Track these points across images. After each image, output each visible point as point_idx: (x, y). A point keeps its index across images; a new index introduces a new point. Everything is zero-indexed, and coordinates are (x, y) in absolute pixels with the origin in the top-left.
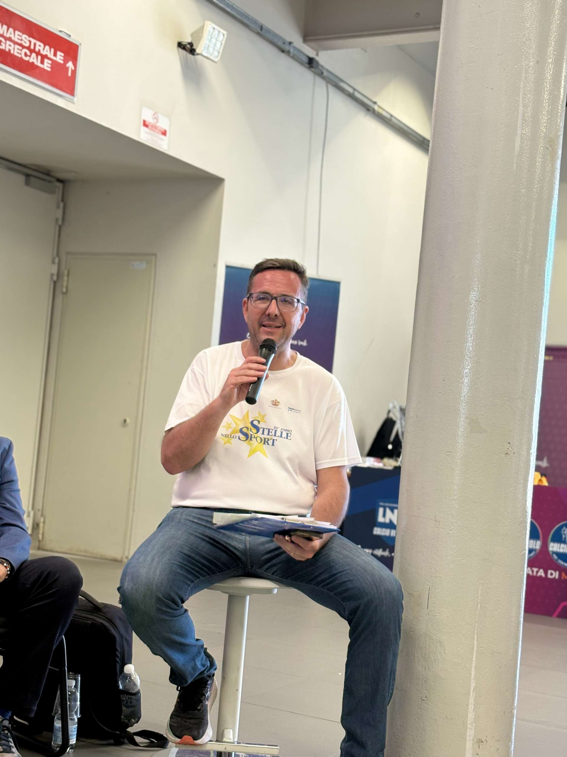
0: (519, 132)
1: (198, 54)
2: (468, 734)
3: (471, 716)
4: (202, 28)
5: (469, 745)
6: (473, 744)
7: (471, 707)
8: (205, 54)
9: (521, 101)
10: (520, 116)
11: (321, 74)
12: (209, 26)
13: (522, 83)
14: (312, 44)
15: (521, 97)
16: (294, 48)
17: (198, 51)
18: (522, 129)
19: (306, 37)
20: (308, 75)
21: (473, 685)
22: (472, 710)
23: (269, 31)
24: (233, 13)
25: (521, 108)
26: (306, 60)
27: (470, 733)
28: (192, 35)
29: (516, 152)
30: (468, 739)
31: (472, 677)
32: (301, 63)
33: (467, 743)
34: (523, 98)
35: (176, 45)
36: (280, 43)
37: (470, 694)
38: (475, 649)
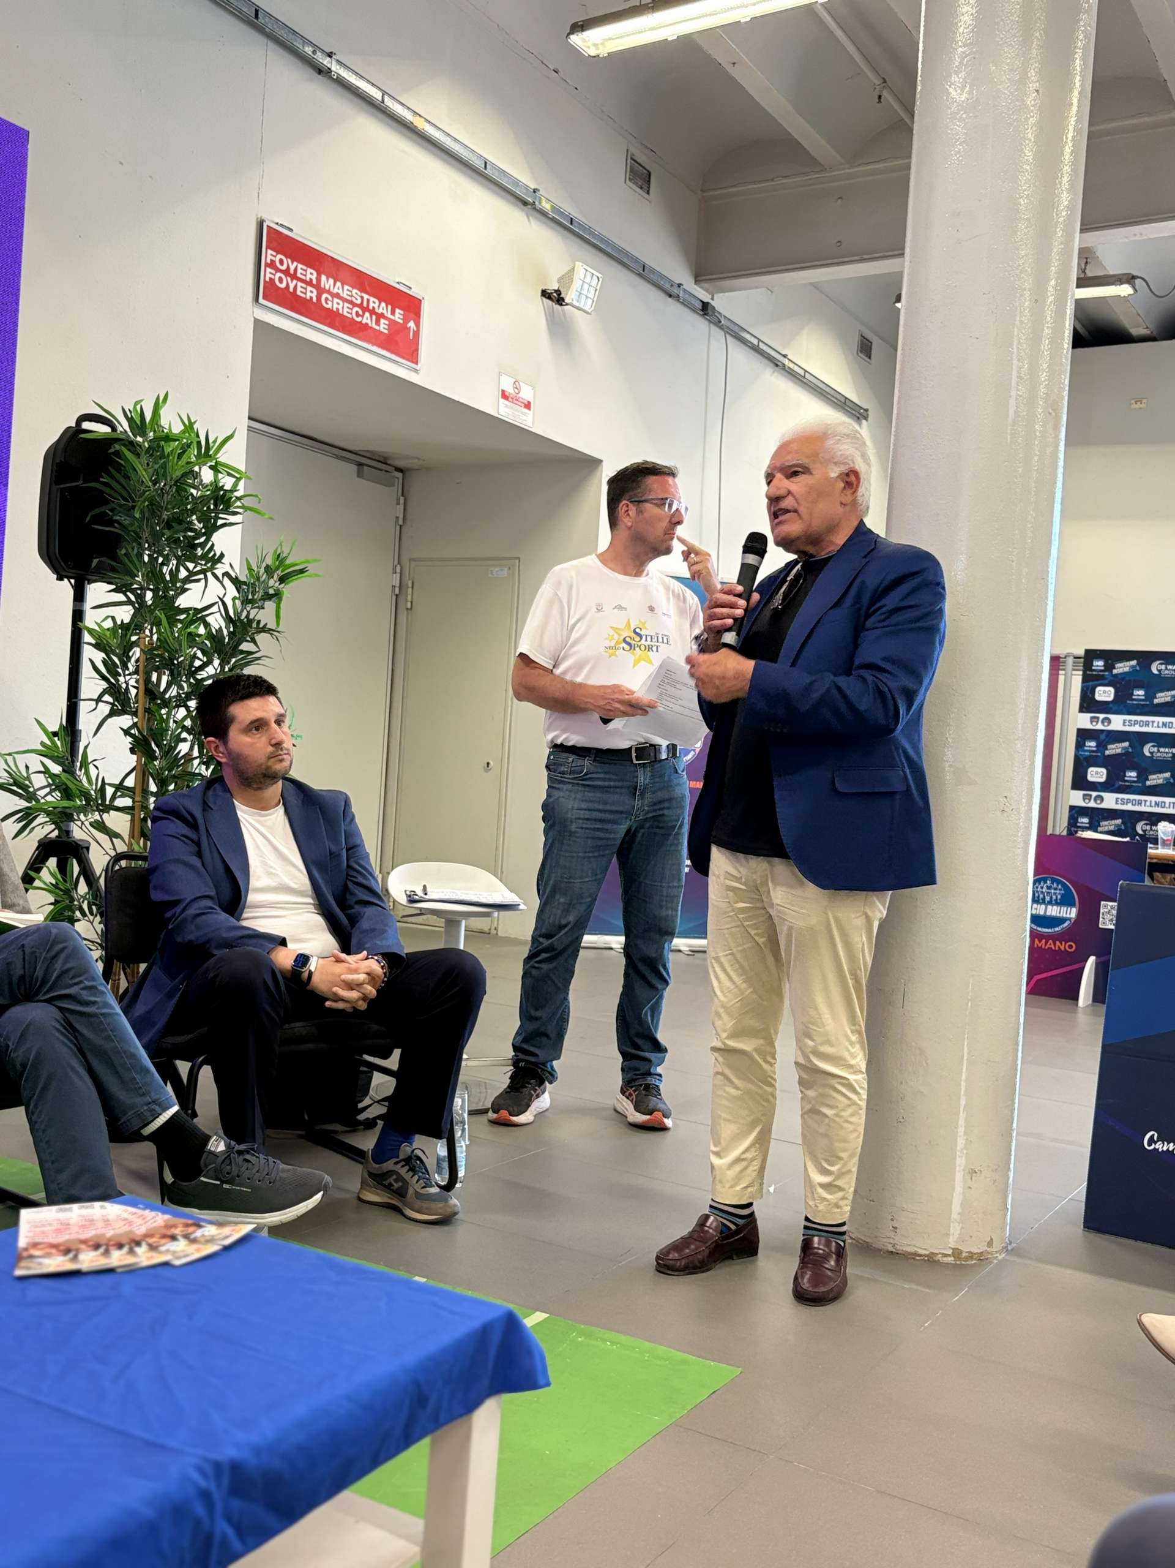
0: (1013, 393)
1: (567, 304)
2: (958, 1162)
3: (961, 1141)
4: (572, 271)
5: (959, 1176)
6: (964, 1176)
7: (961, 1130)
8: (575, 303)
9: (1015, 353)
10: (1014, 373)
11: (718, 323)
12: (580, 268)
13: (1016, 329)
14: (706, 285)
15: (1015, 347)
16: (685, 290)
17: (567, 300)
18: (1018, 390)
19: (698, 278)
20: (701, 324)
21: (963, 1102)
22: (962, 1134)
23: (653, 271)
24: (609, 250)
25: (1015, 362)
26: (699, 305)
27: (960, 1162)
28: (559, 281)
29: (1010, 420)
30: (957, 1168)
31: (962, 1092)
32: (694, 310)
33: (957, 1173)
34: (1018, 348)
35: (540, 294)
36: (667, 286)
37: (958, 1114)
38: (965, 1058)
